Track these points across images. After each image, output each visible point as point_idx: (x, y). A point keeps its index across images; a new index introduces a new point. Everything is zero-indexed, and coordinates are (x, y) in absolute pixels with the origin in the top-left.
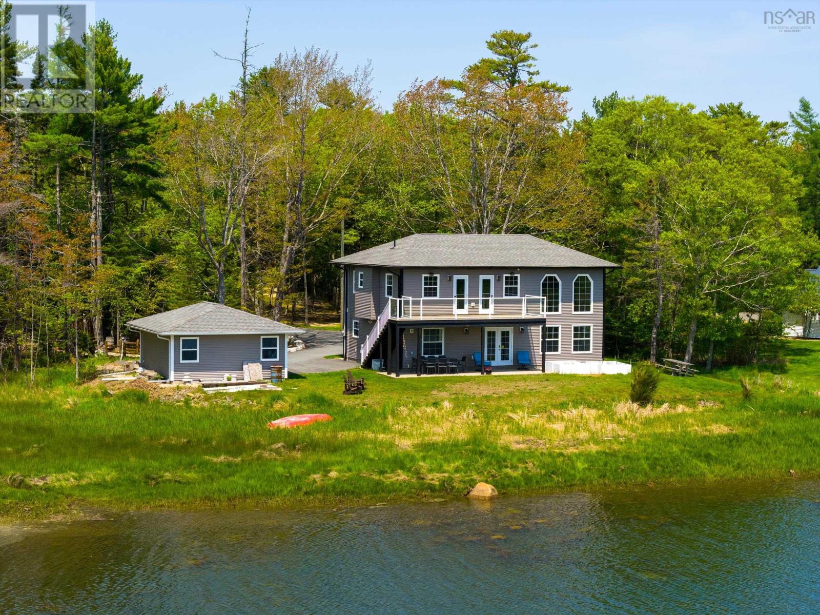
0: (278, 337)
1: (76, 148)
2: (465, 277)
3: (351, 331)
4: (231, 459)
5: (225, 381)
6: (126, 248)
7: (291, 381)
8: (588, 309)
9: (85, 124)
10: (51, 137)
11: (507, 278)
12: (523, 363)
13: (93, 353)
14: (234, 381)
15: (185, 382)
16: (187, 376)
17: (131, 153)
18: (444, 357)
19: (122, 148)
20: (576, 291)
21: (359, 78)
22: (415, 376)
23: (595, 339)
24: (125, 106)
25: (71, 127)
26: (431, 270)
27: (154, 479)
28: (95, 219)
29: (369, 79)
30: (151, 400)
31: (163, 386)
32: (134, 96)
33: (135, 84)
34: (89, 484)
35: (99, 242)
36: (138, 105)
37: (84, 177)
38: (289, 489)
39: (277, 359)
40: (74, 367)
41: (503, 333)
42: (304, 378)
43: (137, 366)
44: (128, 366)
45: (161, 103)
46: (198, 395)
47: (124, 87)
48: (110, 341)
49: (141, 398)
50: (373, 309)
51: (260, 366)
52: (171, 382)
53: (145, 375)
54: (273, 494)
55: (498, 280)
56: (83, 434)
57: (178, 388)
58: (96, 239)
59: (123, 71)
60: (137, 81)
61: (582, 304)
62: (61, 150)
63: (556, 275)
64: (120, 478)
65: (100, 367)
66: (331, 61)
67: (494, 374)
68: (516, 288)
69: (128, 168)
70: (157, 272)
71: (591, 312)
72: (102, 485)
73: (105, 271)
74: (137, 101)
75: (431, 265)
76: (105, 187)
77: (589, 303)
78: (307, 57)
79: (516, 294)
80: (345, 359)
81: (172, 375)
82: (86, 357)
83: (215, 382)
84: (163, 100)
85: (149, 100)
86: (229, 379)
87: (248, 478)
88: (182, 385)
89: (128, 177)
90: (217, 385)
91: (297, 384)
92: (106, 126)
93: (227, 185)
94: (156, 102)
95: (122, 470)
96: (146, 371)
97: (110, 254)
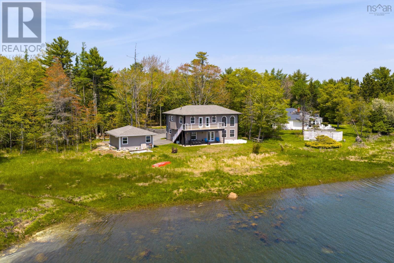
0: (151, 136)
1: (89, 82)
2: (202, 118)
3: (169, 132)
4: (145, 184)
5: (136, 149)
6: (104, 109)
7: (155, 148)
8: (234, 125)
9: (91, 75)
10: (81, 78)
11: (213, 117)
12: (217, 141)
13: (95, 138)
14: (138, 149)
15: (124, 150)
16: (125, 148)
17: (104, 83)
18: (197, 140)
19: (102, 81)
20: (231, 120)
21: (166, 63)
22: (189, 146)
23: (236, 133)
24: (102, 70)
25: (87, 76)
26: (193, 116)
27: (120, 196)
28: (94, 101)
29: (169, 63)
30: (114, 157)
31: (117, 151)
32: (104, 67)
33: (105, 64)
34: (96, 200)
35: (96, 107)
36: (106, 70)
37: (91, 90)
38: (168, 198)
39: (151, 142)
40: (90, 143)
41: (212, 132)
42: (158, 147)
43: (109, 144)
44: (106, 144)
45: (112, 69)
46: (128, 154)
47: (102, 65)
48: (100, 134)
49: (111, 156)
50: (176, 126)
51: (146, 144)
52: (120, 150)
53: (112, 148)
54: (163, 201)
55: (211, 118)
56: (94, 175)
57: (122, 152)
58: (95, 107)
59: (101, 60)
60: (105, 63)
61: (232, 124)
62: (84, 82)
63: (225, 116)
64: (107, 196)
65: (97, 144)
66: (159, 58)
67: (211, 144)
68: (215, 120)
69: (103, 87)
70: (113, 116)
71: (235, 126)
72: (101, 200)
73: (98, 116)
74: (105, 68)
75: (193, 114)
76: (97, 92)
77: (234, 124)
78: (152, 57)
79: (215, 122)
80: (167, 140)
81: (120, 148)
82: (93, 139)
83: (133, 150)
84: (113, 68)
85: (109, 68)
86: (137, 149)
87: (153, 194)
88: (123, 151)
89: (104, 89)
90: (134, 151)
91: (156, 149)
92: (97, 75)
93: (133, 92)
94: (111, 69)
95: (108, 192)
96: (112, 147)
97: (99, 111)
